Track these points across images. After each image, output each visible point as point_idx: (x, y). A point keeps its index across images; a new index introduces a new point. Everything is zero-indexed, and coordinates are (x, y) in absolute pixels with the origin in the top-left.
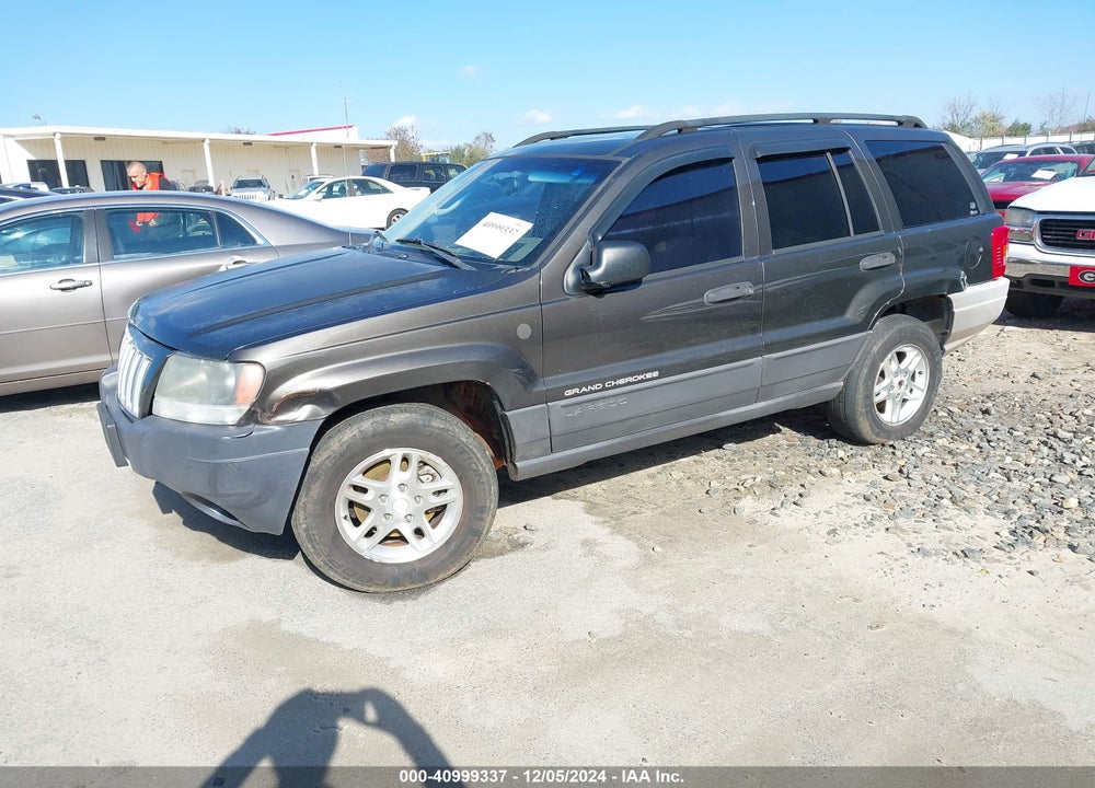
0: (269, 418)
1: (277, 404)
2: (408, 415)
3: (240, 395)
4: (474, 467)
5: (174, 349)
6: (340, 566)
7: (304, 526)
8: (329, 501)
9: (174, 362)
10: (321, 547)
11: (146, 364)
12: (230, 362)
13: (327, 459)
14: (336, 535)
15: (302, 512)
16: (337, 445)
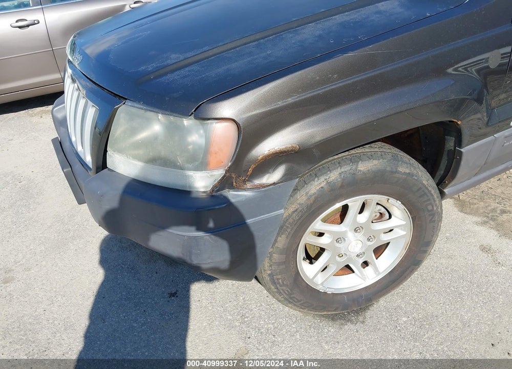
0: (244, 182)
1: (253, 166)
2: (376, 162)
3: (212, 160)
4: (430, 208)
5: (122, 98)
6: (299, 301)
7: (269, 272)
8: (293, 250)
9: (125, 114)
10: (284, 288)
11: (92, 112)
12: (197, 118)
13: (294, 212)
14: (297, 277)
15: (267, 260)
16: (305, 198)
